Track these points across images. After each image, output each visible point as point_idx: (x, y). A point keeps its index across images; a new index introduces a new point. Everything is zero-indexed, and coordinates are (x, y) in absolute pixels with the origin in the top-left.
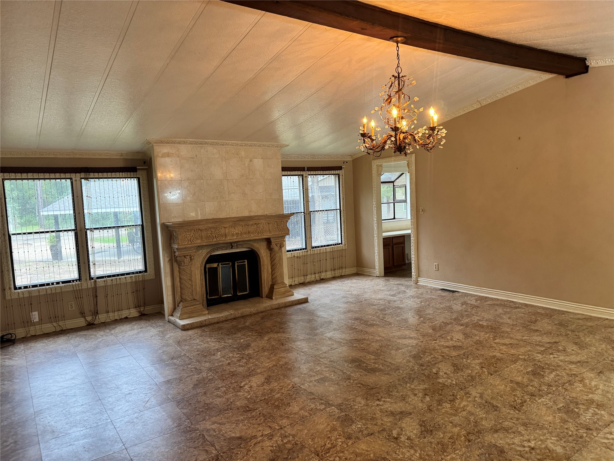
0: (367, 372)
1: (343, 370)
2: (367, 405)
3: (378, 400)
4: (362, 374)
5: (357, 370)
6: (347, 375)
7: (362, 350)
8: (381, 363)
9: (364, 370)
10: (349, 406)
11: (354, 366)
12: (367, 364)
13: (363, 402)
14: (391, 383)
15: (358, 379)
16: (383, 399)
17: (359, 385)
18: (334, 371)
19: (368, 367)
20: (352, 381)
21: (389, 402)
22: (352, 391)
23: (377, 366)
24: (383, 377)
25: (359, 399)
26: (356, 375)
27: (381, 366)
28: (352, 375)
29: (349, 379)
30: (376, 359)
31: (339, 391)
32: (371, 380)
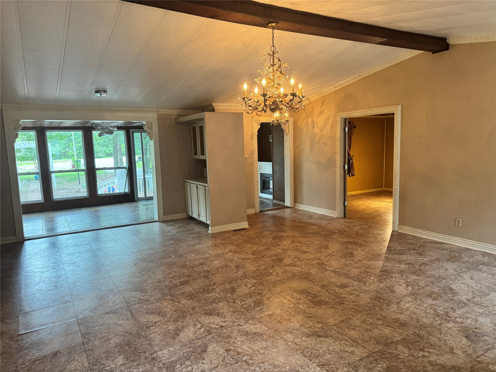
0: (307, 290)
1: (328, 294)
2: (309, 270)
3: (302, 272)
4: (312, 289)
5: (316, 293)
6: (325, 289)
7: (311, 317)
8: (294, 299)
9: (310, 292)
10: (320, 270)
11: (319, 297)
12: (307, 299)
13: (311, 271)
14: (290, 281)
15: (315, 285)
16: (299, 272)
17: (314, 281)
18: (336, 293)
19: (306, 295)
20: (320, 284)
21: (296, 271)
22: (319, 277)
23: (298, 296)
24: (295, 285)
25: (314, 273)
26: (317, 288)
27: (295, 295)
28: (320, 289)
29: (322, 286)
30: (298, 303)
31: (328, 278)
32: (305, 283)
